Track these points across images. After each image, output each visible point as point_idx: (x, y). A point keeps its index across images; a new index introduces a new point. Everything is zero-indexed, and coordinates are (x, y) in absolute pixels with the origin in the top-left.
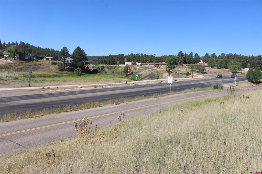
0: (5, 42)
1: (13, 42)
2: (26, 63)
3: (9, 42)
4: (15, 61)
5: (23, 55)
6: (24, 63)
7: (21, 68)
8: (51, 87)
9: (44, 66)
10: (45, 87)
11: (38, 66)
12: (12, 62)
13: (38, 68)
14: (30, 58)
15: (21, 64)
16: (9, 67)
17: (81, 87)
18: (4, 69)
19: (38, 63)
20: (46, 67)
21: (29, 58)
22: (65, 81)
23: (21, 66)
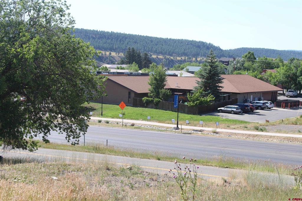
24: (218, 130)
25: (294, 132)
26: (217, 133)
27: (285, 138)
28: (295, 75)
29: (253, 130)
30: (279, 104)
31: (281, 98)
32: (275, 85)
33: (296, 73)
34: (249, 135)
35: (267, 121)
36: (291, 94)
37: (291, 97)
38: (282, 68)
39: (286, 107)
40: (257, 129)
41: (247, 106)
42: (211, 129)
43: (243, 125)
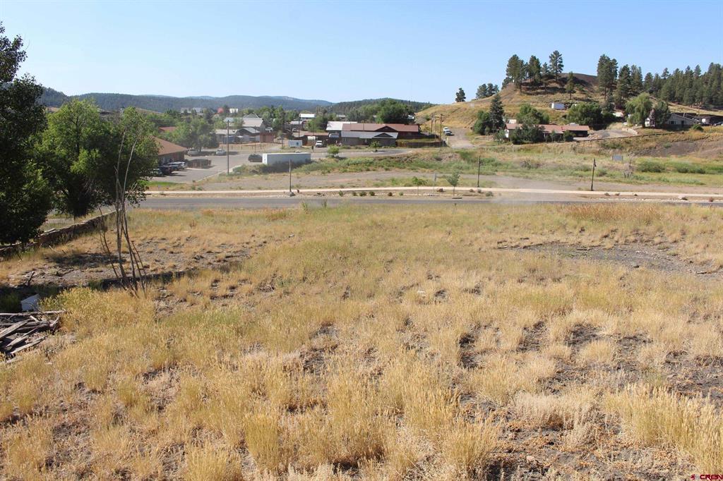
0: (666, 69)
1: (689, 68)
2: (668, 136)
3: (678, 70)
4: (645, 130)
5: (662, 117)
6: (661, 136)
7: (650, 148)
8: (621, 193)
9: (710, 144)
10: (610, 193)
11: (695, 142)
12: (635, 133)
13: (695, 148)
14: (683, 122)
15: (654, 137)
16: (624, 145)
17: (684, 199)
18: (612, 150)
19: (697, 134)
20: (716, 147)
21: (680, 123)
22: (702, 184)
23: (652, 144)
24: (165, 192)
25: (227, 190)
26: (165, 195)
27: (226, 194)
28: (194, 133)
29: (190, 190)
30: (190, 164)
31: (186, 157)
32: (176, 144)
33: (196, 132)
34: (194, 194)
35: (194, 181)
36: (193, 152)
37: (193, 156)
38: (181, 127)
39: (198, 166)
40: (194, 189)
41: (167, 168)
42: (158, 192)
43: (179, 186)
